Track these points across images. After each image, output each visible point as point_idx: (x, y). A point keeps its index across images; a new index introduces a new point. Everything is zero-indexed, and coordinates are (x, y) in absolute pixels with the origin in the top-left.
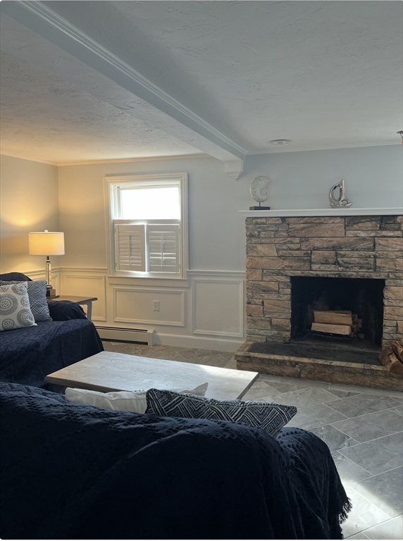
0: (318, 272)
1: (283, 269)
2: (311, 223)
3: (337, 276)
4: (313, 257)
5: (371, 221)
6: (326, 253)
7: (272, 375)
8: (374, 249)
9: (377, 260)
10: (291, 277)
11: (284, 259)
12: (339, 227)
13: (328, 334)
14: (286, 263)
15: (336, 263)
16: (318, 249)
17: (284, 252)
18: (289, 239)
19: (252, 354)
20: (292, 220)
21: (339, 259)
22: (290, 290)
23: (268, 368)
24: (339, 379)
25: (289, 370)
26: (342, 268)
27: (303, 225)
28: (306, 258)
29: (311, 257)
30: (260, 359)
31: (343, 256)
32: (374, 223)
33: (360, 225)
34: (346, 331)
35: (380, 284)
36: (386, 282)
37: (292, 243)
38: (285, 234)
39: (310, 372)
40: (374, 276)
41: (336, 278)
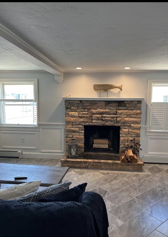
0: (95, 124)
1: (81, 122)
2: (92, 103)
3: (102, 125)
4: (93, 117)
5: (115, 103)
6: (98, 116)
7: (77, 168)
8: (116, 114)
9: (117, 119)
10: (84, 126)
11: (81, 118)
12: (103, 105)
13: (100, 148)
14: (82, 120)
15: (102, 120)
16: (95, 114)
17: (82, 115)
18: (83, 110)
19: (68, 160)
20: (84, 102)
21: (103, 118)
22: (84, 131)
23: (75, 165)
24: (103, 168)
25: (83, 165)
26: (104, 122)
27: (89, 104)
28: (90, 118)
29: (92, 117)
30: (71, 161)
31: (105, 117)
32: (116, 103)
33: (111, 104)
34: (106, 146)
35: (118, 128)
36: (121, 127)
37: (84, 111)
38: (81, 108)
39: (92, 166)
40: (116, 125)
41: (102, 126)
